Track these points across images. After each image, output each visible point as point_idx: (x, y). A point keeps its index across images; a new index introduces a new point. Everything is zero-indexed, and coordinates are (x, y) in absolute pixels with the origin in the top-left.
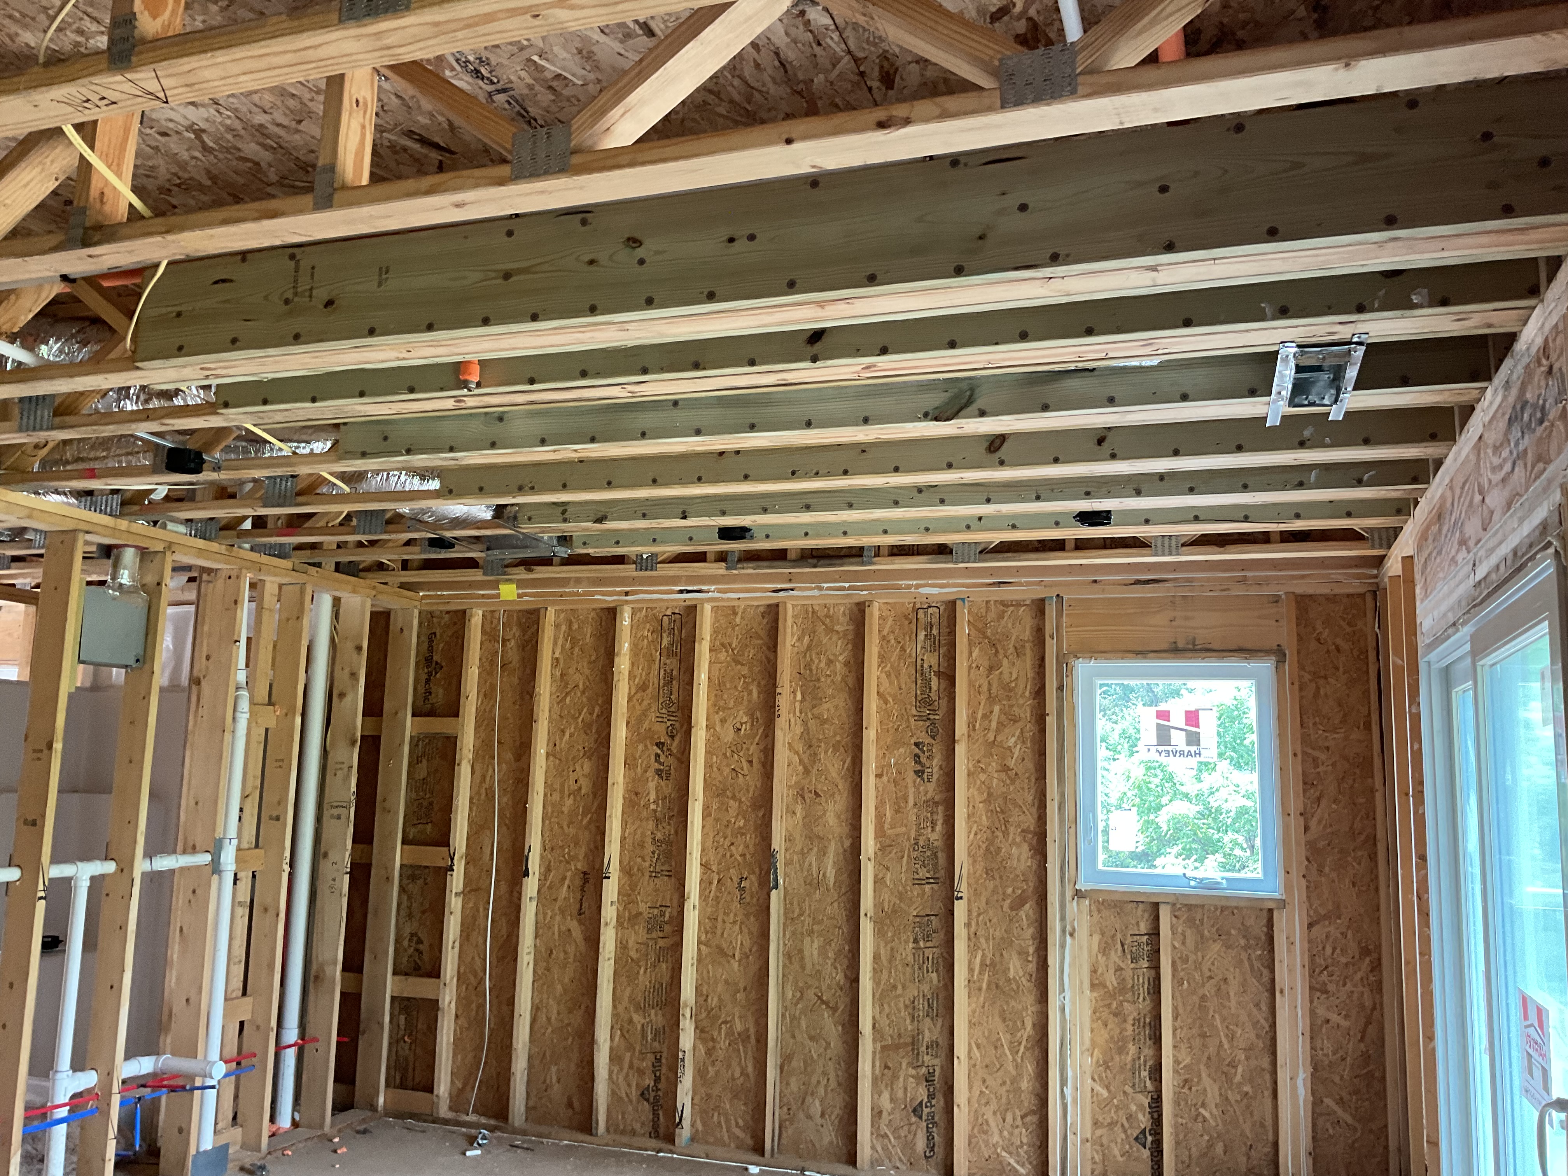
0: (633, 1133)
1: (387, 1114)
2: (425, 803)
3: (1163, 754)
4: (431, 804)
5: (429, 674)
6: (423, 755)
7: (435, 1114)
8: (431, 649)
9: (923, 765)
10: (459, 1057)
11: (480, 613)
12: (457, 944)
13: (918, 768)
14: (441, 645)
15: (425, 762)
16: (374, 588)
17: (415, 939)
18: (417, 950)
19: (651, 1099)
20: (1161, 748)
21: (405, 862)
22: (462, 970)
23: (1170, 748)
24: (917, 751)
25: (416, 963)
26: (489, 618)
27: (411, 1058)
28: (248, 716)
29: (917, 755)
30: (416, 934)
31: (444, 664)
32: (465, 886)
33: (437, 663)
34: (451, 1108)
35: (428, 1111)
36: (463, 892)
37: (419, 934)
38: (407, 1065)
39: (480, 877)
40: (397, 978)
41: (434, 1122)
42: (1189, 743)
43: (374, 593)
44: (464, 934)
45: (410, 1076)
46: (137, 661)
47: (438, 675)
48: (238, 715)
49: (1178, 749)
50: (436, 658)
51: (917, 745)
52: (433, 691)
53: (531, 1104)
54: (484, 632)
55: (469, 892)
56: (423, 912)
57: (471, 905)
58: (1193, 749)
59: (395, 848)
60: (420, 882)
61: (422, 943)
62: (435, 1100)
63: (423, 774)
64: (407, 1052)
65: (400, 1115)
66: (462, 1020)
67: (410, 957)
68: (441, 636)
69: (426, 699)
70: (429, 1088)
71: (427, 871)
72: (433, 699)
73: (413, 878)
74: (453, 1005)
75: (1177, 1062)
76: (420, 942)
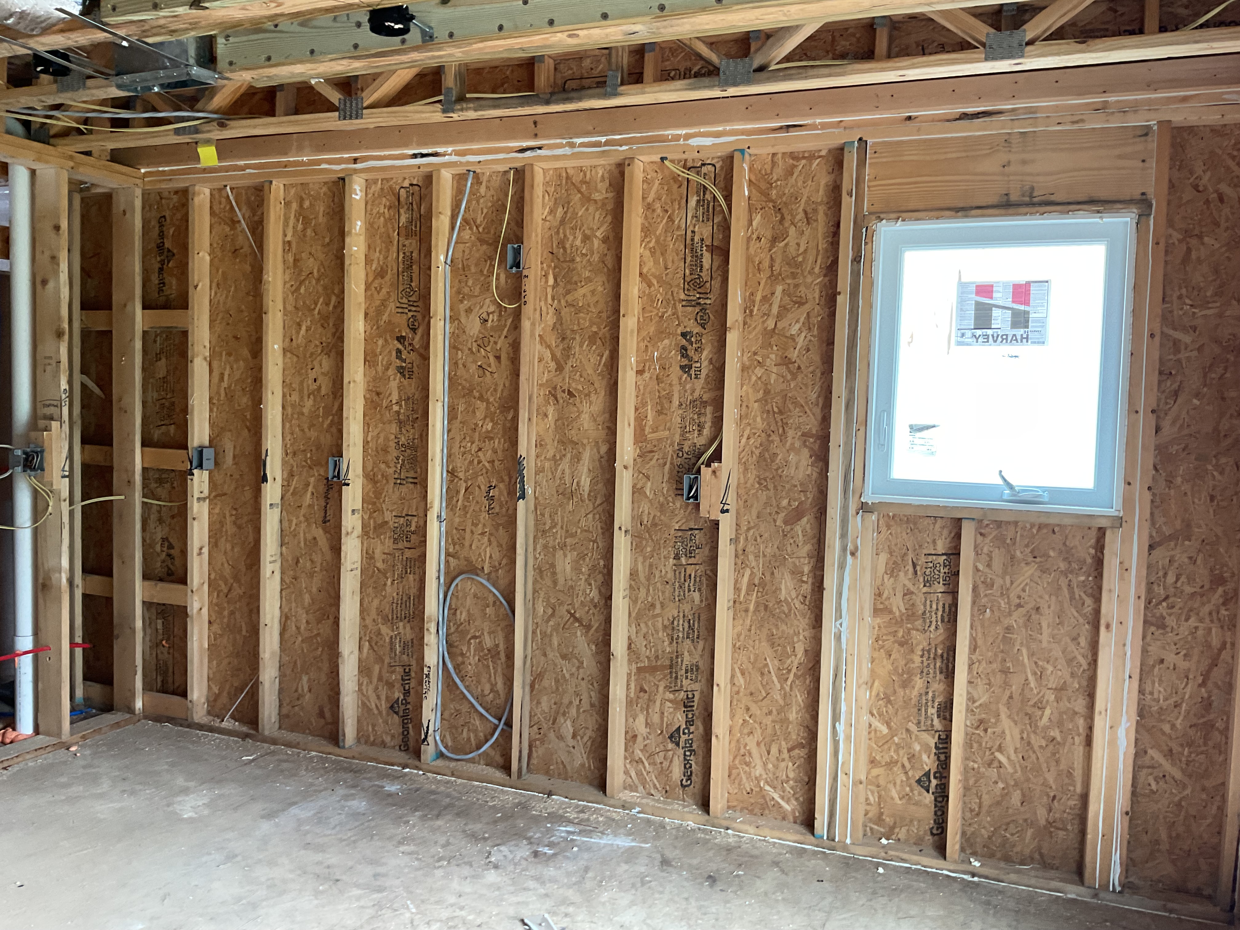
0: (383, 744)
1: (146, 717)
2: (167, 404)
3: (980, 340)
4: (173, 404)
5: (162, 262)
6: (162, 351)
7: (189, 720)
8: (162, 235)
9: (690, 359)
10: (215, 662)
11: (207, 191)
12: (206, 550)
13: (685, 362)
14: (171, 232)
15: (164, 360)
16: (71, 158)
17: (166, 544)
18: (169, 555)
19: (401, 714)
20: (979, 332)
21: (146, 466)
22: (212, 577)
23: (989, 332)
24: (684, 342)
25: (169, 569)
26: (217, 196)
27: (170, 663)
29: (684, 348)
30: (167, 539)
31: (175, 251)
32: (210, 492)
33: (169, 251)
34: (209, 713)
35: (184, 717)
36: (209, 497)
37: (171, 540)
38: (167, 669)
39: (225, 482)
40: (147, 583)
41: (189, 726)
42: (1015, 324)
43: (71, 164)
44: (213, 540)
45: (170, 680)
47: (170, 265)
49: (1000, 332)
50: (168, 244)
51: (684, 335)
52: (166, 281)
53: (285, 711)
54: (212, 213)
55: (215, 497)
56: (173, 517)
57: (217, 511)
58: (1020, 332)
59: (133, 451)
60: (167, 486)
61: (173, 548)
62: (190, 705)
63: (162, 373)
64: (166, 655)
65: (158, 719)
66: (215, 628)
67: (163, 561)
68: (172, 220)
69: (161, 290)
70: (183, 693)
71: (173, 474)
72: (167, 291)
73: (160, 481)
74: (205, 611)
75: (971, 699)
76: (171, 547)
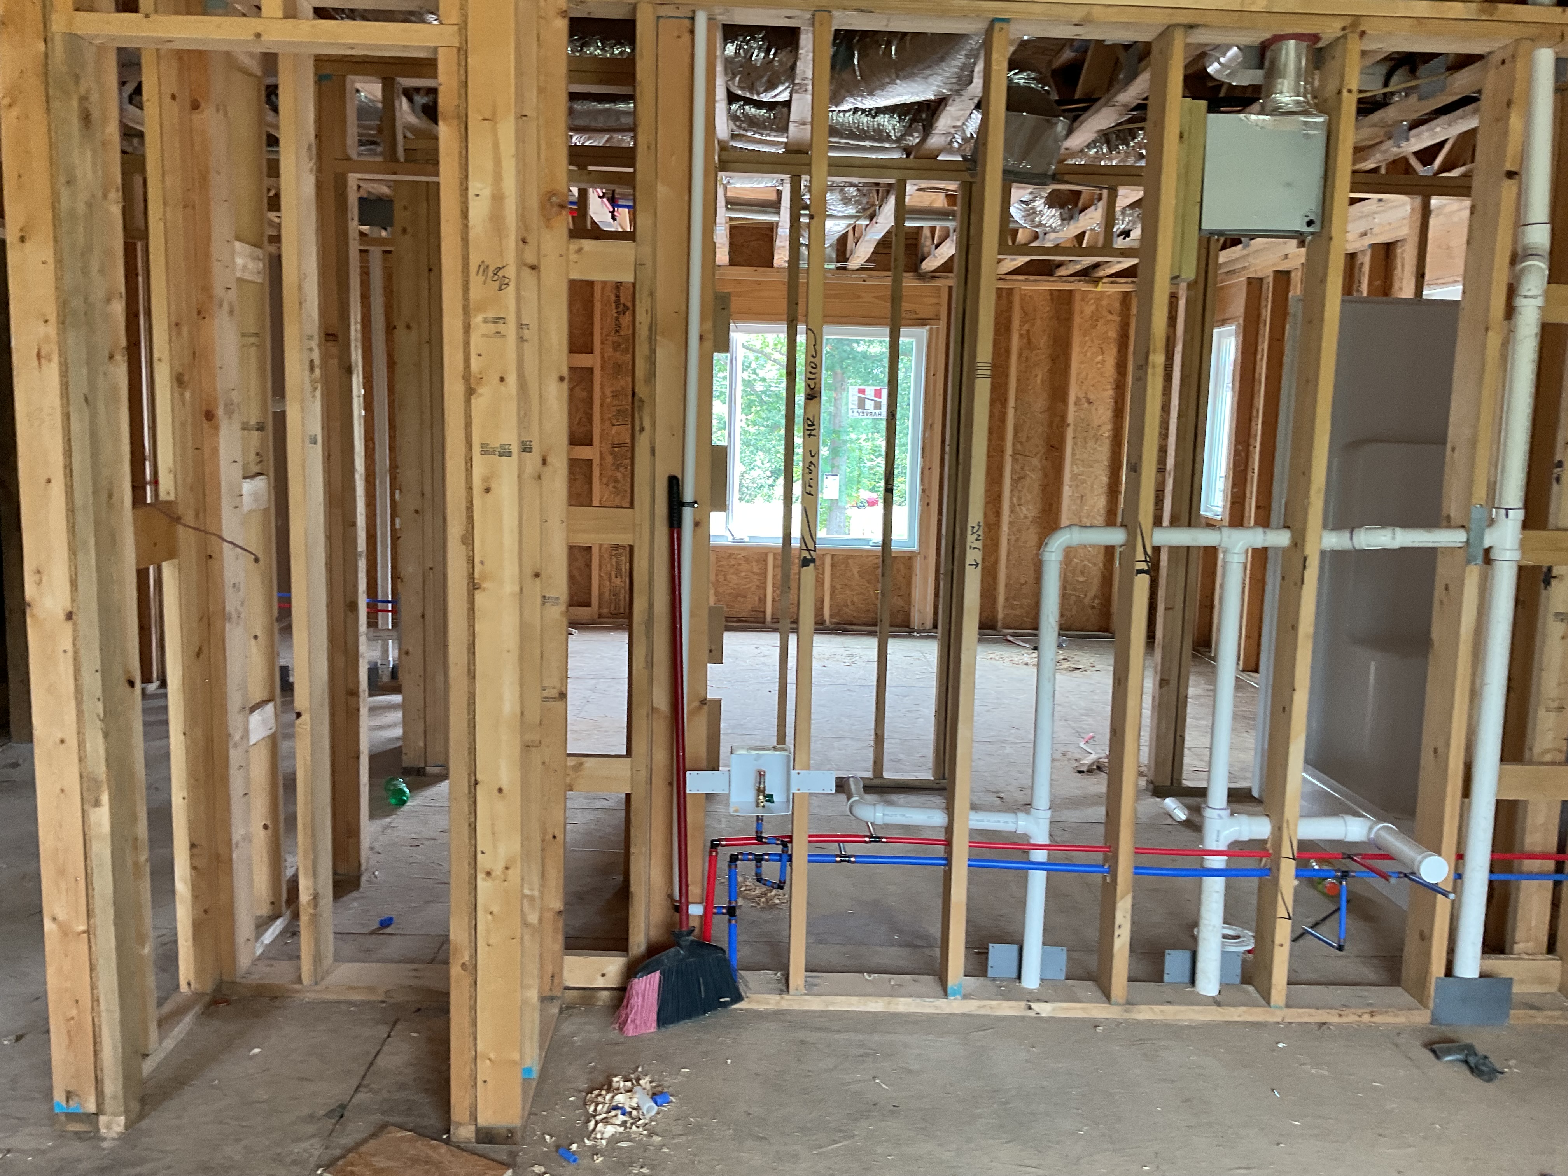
28: (1540, 302)
46: (1310, 223)
48: (1520, 302)
